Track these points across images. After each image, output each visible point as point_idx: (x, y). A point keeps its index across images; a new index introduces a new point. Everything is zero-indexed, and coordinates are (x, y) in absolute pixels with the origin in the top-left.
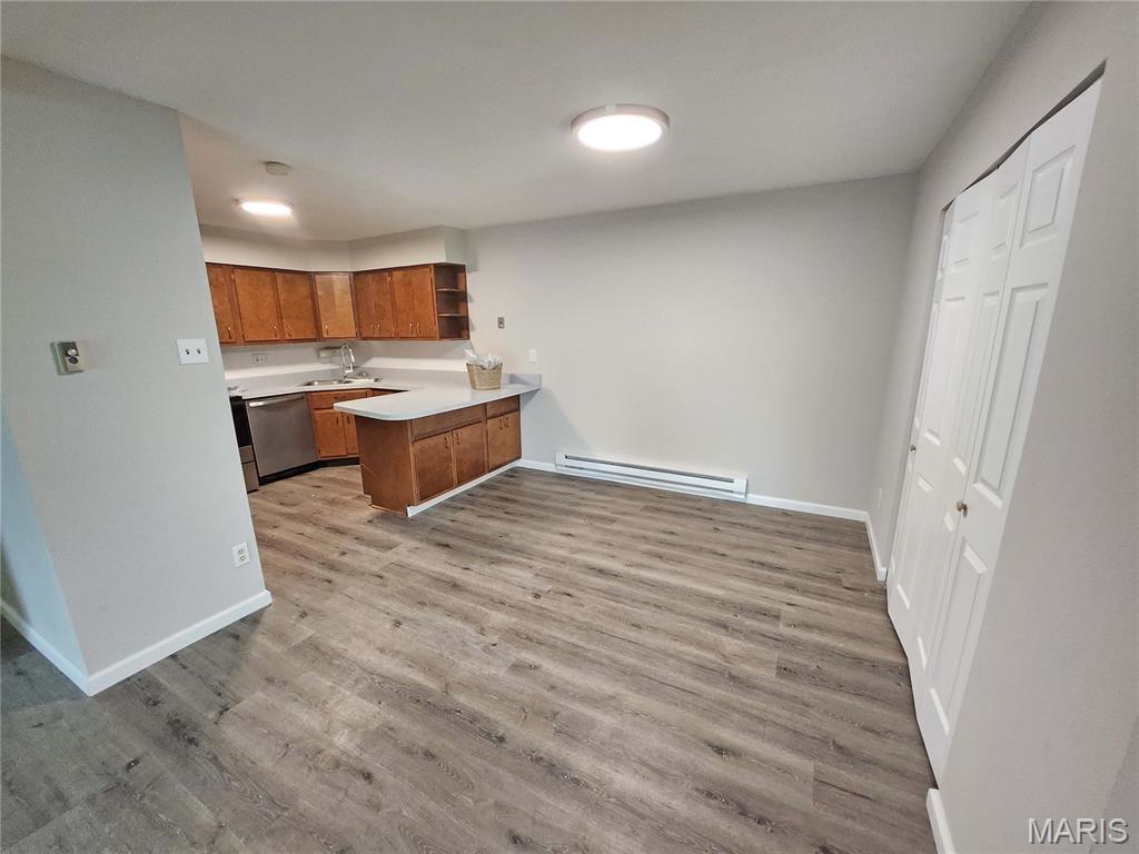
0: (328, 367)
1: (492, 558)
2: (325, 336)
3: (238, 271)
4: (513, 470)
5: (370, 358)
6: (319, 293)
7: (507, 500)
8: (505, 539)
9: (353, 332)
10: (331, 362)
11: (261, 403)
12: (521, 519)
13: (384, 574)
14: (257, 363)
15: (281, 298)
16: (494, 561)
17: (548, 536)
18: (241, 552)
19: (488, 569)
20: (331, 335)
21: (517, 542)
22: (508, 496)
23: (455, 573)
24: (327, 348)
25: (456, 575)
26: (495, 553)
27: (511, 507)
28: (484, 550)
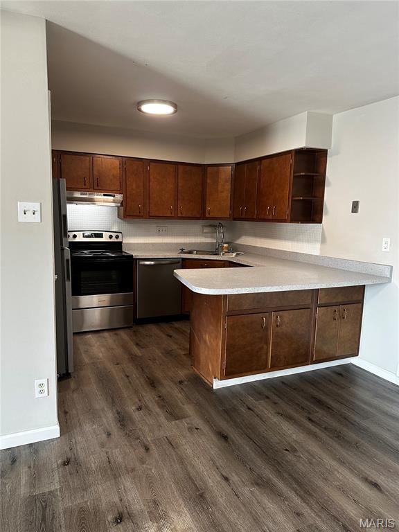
0: (209, 240)
1: (260, 477)
2: (207, 215)
3: (152, 164)
4: (347, 368)
5: (239, 236)
6: (208, 181)
7: (319, 403)
8: (290, 457)
9: (228, 213)
10: (212, 237)
11: (152, 263)
12: (323, 435)
13: (152, 447)
15: (180, 184)
16: (261, 483)
17: (344, 475)
18: (41, 385)
19: (247, 491)
20: (212, 215)
21: (302, 467)
22: (324, 398)
23: (212, 480)
24: (211, 226)
25: (210, 483)
26: (268, 473)
27: (319, 414)
28: (259, 462)
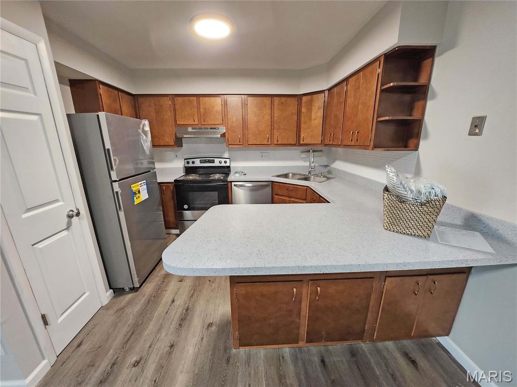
2: (302, 142)
3: (249, 98)
6: (303, 110)
9: (319, 139)
14: (262, 158)
15: (275, 116)
20: (306, 142)
24: (304, 151)
